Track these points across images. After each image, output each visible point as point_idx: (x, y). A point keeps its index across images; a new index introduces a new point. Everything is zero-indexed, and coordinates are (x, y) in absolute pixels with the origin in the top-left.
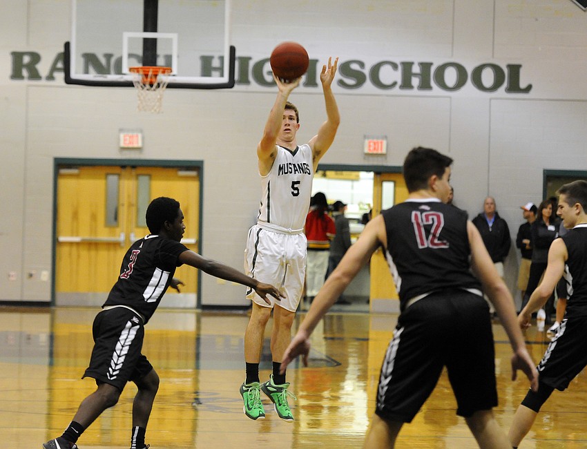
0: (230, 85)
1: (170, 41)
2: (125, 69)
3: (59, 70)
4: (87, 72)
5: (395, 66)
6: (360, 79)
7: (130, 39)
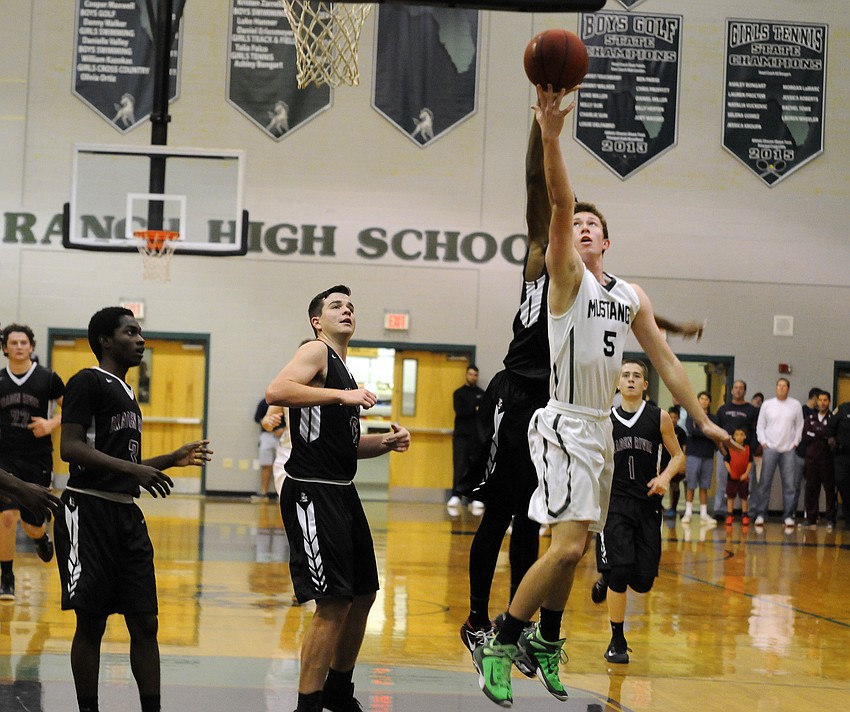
0: (242, 252)
1: (178, 203)
2: (129, 233)
3: (56, 233)
4: (85, 235)
5: (419, 235)
6: (381, 248)
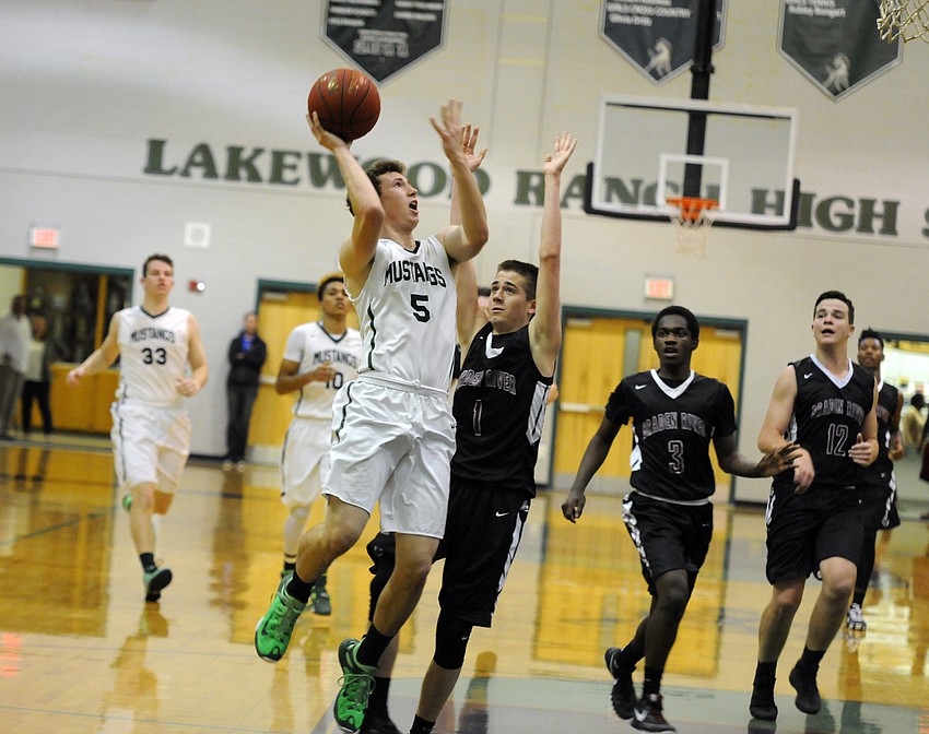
0: (791, 227)
1: (719, 168)
2: (661, 196)
3: (576, 196)
4: (609, 199)
7: (670, 164)
